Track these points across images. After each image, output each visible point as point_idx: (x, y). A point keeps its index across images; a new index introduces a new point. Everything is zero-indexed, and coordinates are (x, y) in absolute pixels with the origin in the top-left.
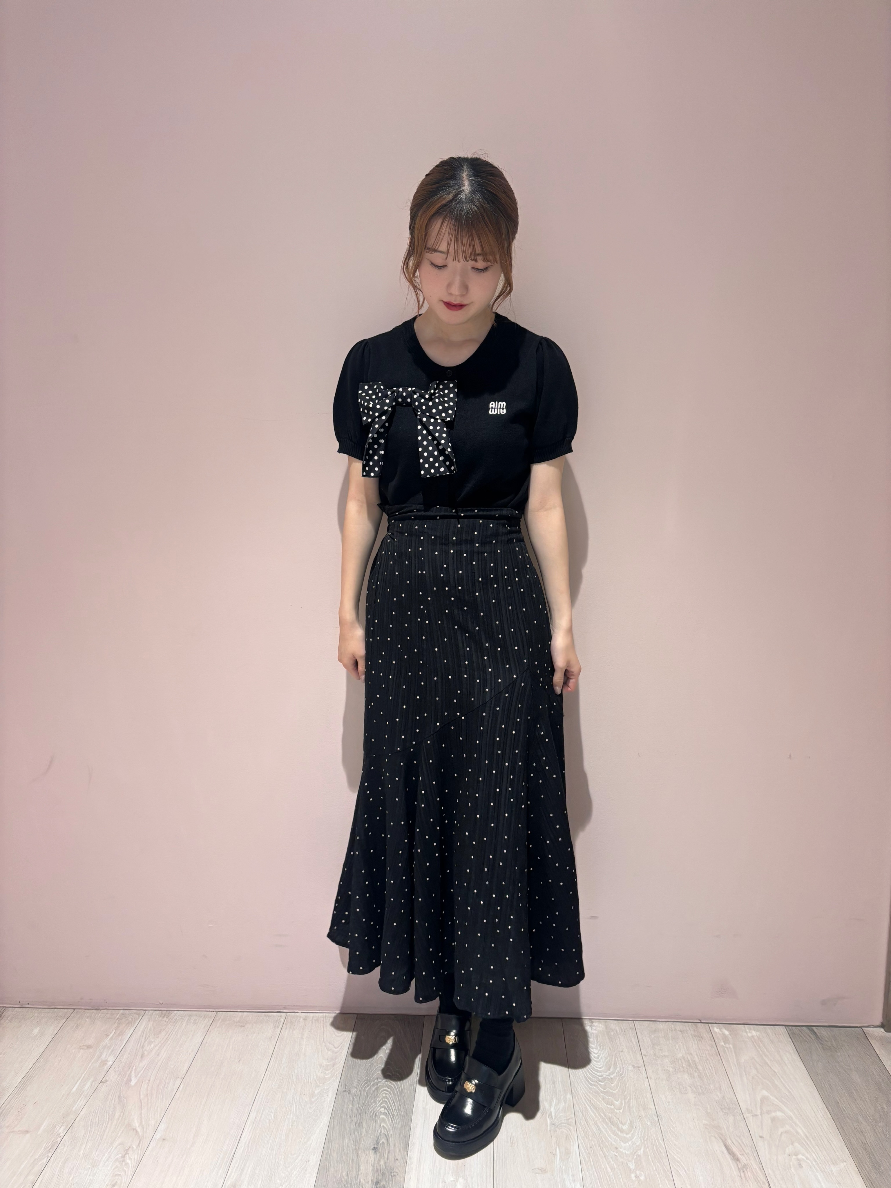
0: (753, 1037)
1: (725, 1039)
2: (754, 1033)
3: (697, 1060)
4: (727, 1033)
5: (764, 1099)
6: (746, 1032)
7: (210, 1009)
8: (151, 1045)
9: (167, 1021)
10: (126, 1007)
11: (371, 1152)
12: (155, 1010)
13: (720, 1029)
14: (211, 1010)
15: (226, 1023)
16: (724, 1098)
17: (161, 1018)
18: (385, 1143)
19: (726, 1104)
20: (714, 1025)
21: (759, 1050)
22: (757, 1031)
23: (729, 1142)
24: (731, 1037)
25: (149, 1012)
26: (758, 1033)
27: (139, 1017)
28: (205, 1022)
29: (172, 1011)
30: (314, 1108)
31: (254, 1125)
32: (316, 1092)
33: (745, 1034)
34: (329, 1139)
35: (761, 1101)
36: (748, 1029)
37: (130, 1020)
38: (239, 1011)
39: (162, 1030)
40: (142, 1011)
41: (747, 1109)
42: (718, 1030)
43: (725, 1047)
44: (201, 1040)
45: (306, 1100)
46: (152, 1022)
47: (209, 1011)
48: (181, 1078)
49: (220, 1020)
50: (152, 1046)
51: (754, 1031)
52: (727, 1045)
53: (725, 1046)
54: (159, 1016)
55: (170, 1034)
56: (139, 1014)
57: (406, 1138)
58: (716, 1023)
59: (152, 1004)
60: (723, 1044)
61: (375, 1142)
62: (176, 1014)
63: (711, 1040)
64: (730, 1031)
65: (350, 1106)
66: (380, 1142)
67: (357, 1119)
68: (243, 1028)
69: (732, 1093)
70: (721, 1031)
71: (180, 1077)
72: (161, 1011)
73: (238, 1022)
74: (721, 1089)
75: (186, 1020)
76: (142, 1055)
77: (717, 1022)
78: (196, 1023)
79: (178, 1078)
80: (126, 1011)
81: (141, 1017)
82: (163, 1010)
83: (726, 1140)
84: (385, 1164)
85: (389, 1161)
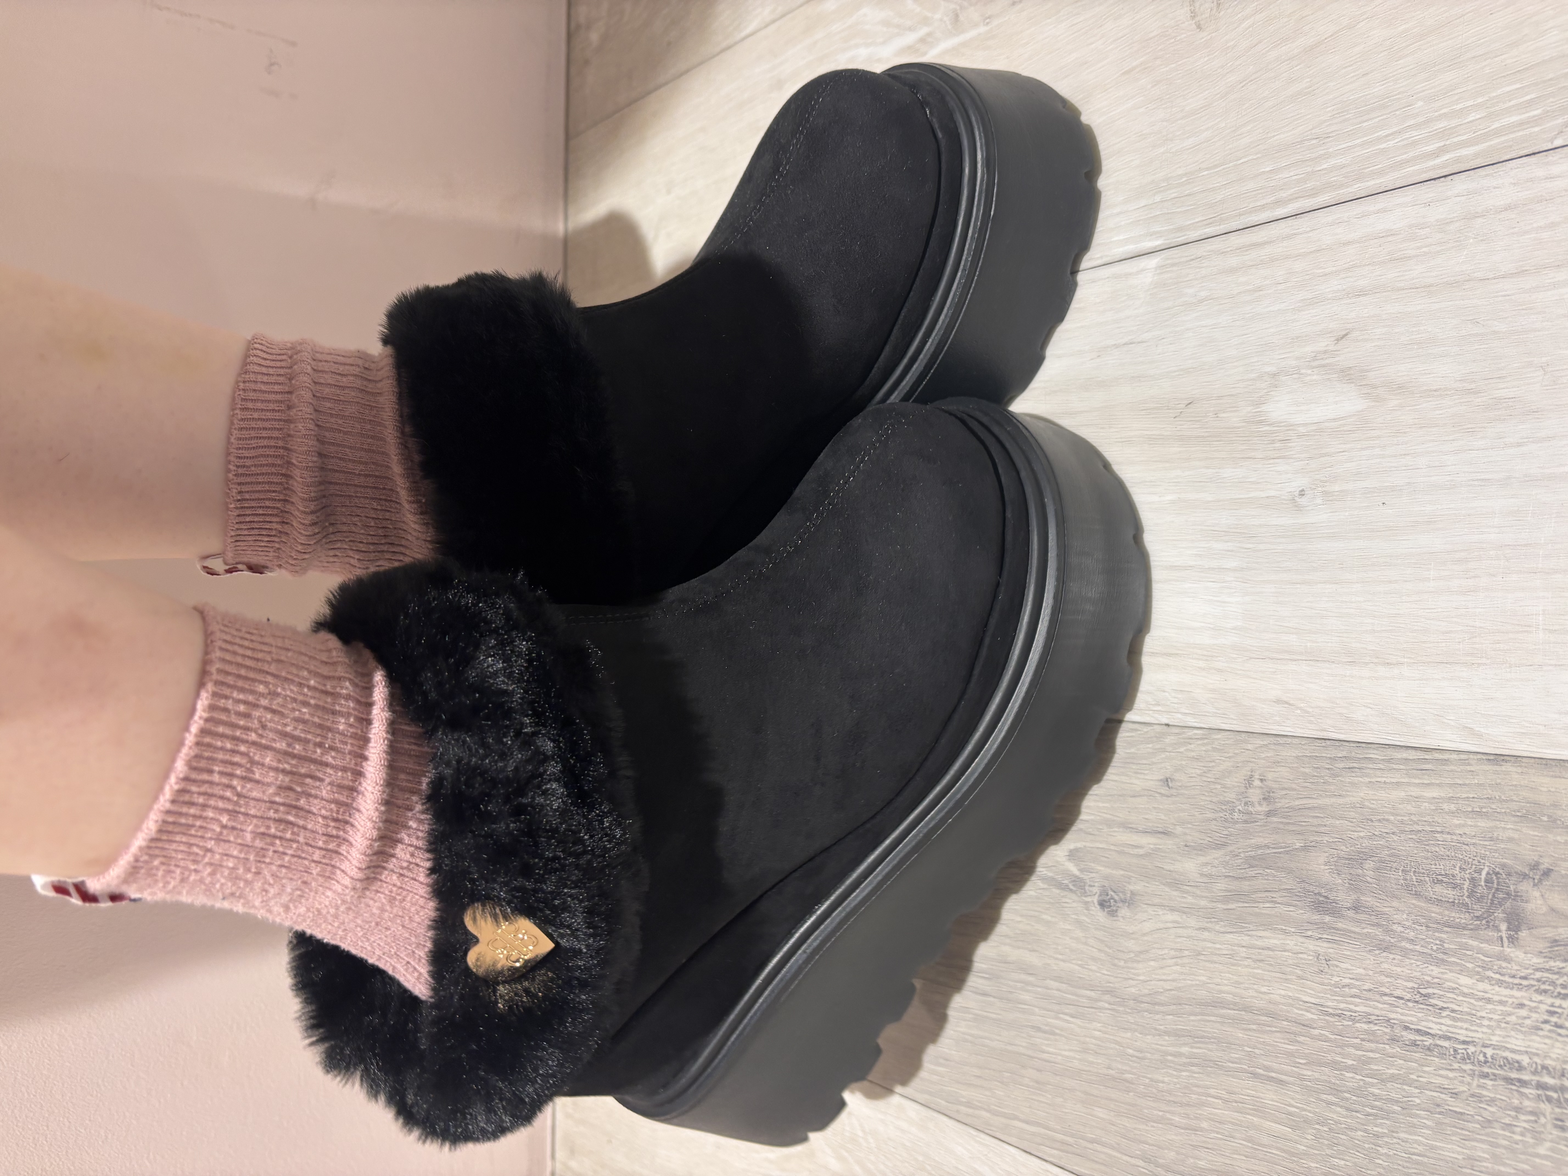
84: (1200, 849)
85: (1179, 830)
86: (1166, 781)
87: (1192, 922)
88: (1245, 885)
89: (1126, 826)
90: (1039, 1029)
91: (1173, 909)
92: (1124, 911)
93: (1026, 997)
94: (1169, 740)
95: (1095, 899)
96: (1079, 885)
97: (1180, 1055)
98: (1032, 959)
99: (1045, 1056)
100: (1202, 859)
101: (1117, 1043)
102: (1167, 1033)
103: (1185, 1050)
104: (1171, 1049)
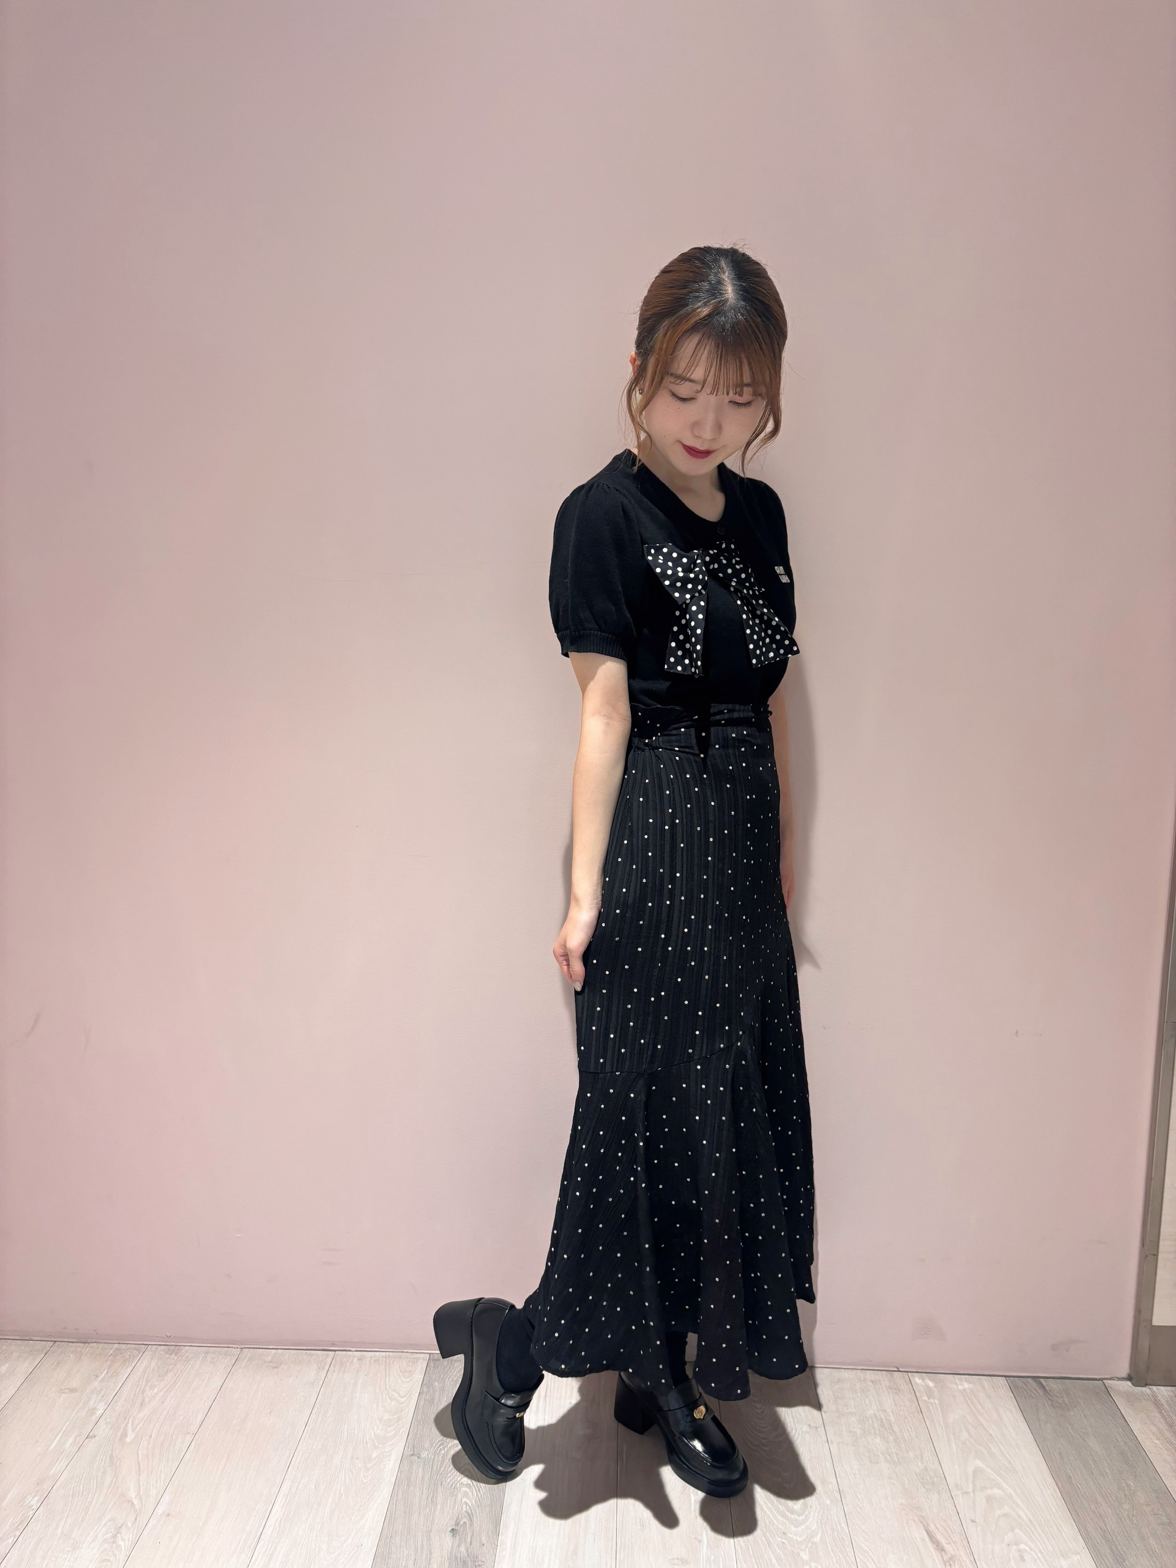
0: (965, 1390)
1: (929, 1392)
2: (966, 1385)
3: (892, 1419)
4: (931, 1384)
5: (977, 1472)
6: (957, 1384)
7: (233, 1344)
8: (153, 1390)
9: (176, 1358)
10: (123, 1339)
11: (447, 1535)
12: (160, 1345)
13: (922, 1379)
14: (234, 1346)
15: (254, 1364)
16: (926, 1469)
17: (167, 1356)
18: (468, 1525)
19: (929, 1478)
20: (915, 1374)
21: (972, 1407)
22: (970, 1383)
23: (932, 1527)
24: (936, 1390)
25: (151, 1348)
26: (971, 1386)
27: (139, 1353)
28: (226, 1360)
29: (183, 1347)
30: (370, 1477)
31: (289, 1498)
32: (374, 1455)
33: (955, 1386)
34: (390, 1518)
35: (973, 1473)
36: (958, 1380)
37: (127, 1356)
38: (271, 1347)
39: (169, 1371)
40: (144, 1346)
41: (957, 1486)
42: (921, 1381)
43: (929, 1403)
44: (220, 1384)
45: (360, 1466)
46: (156, 1360)
47: (232, 1347)
48: (193, 1434)
49: (246, 1359)
50: (155, 1391)
51: (966, 1382)
52: (932, 1401)
53: (928, 1401)
54: (165, 1352)
55: (178, 1376)
56: (139, 1350)
57: (497, 1517)
58: (917, 1372)
59: (157, 1337)
60: (926, 1398)
61: (453, 1522)
62: (188, 1351)
63: (911, 1393)
64: (936, 1382)
65: (420, 1475)
66: (462, 1523)
67: (429, 1491)
68: (276, 1369)
69: (936, 1463)
70: (923, 1382)
71: (191, 1433)
72: (167, 1347)
73: (270, 1362)
74: (922, 1458)
75: (201, 1359)
76: (142, 1402)
77: (919, 1371)
78: (213, 1363)
79: (189, 1434)
80: (122, 1345)
81: (141, 1354)
82: (171, 1345)
83: (928, 1524)
84: (467, 1551)
85: (472, 1547)
86: (484, 1545)
87: (450, 1549)
88: (459, 1560)
89: (473, 1535)
90: (419, 1513)
91: (452, 1545)
92: (451, 1534)
93: (428, 1509)
94: (494, 1546)
95: (454, 1528)
96: (457, 1524)
97: (418, 1545)
98: (437, 1513)
99: (413, 1514)
100: (465, 1552)
101: (418, 1531)
102: (422, 1542)
103: (419, 1546)
104: (419, 1543)
